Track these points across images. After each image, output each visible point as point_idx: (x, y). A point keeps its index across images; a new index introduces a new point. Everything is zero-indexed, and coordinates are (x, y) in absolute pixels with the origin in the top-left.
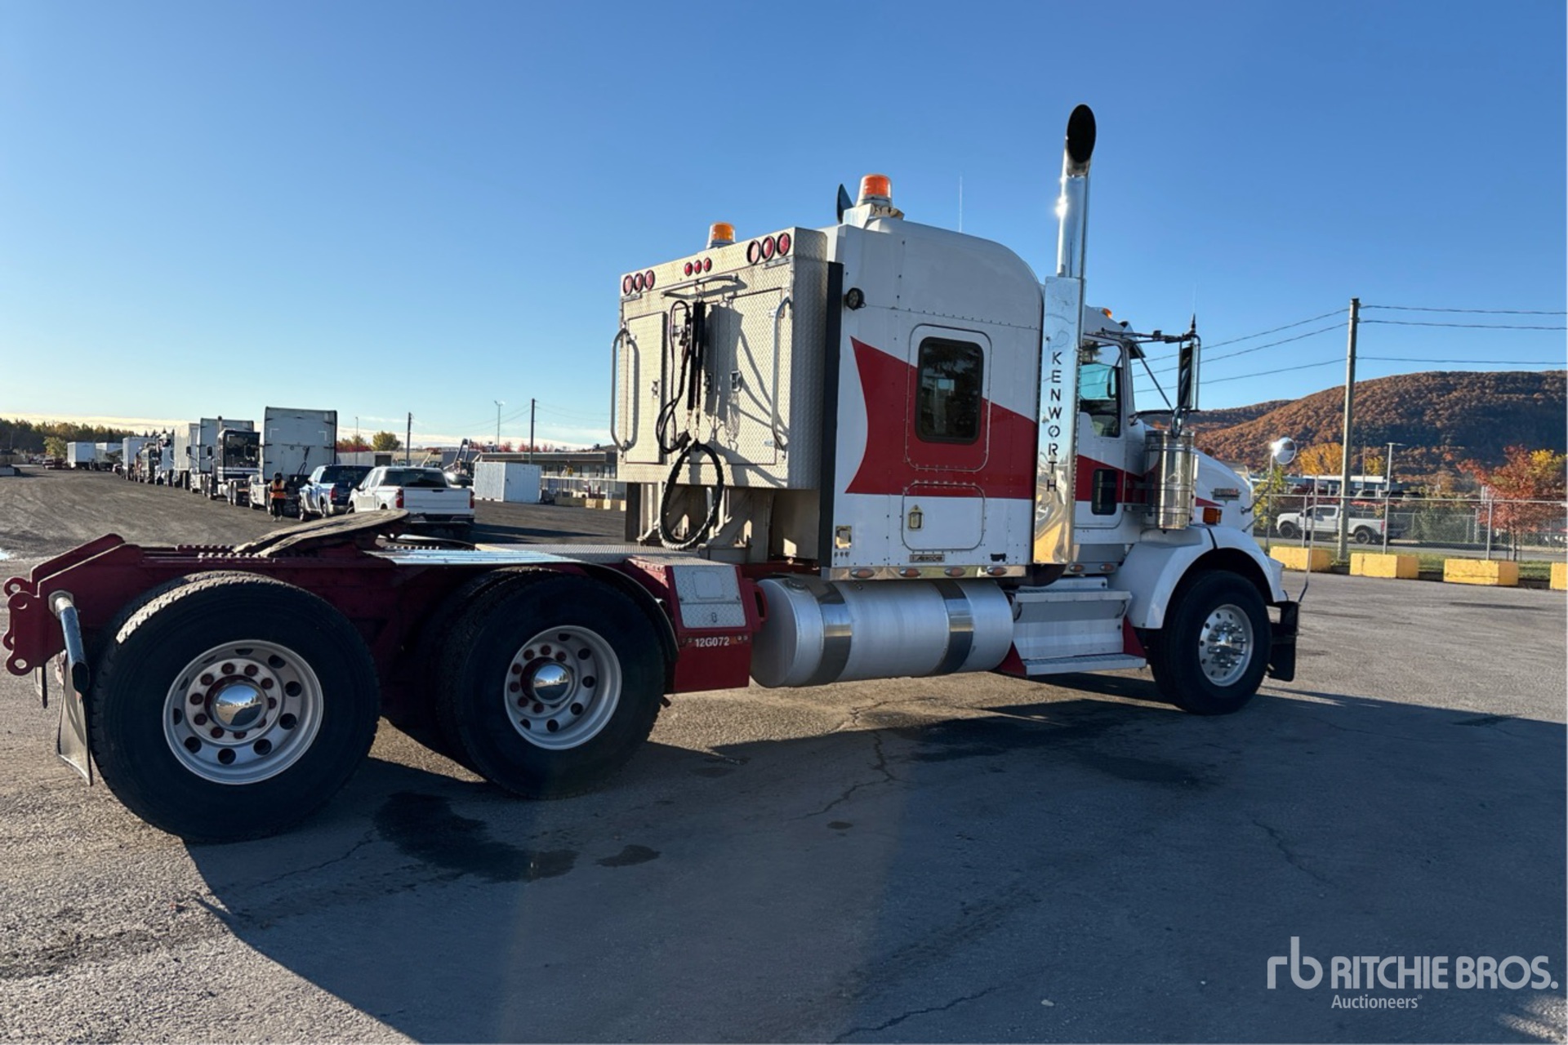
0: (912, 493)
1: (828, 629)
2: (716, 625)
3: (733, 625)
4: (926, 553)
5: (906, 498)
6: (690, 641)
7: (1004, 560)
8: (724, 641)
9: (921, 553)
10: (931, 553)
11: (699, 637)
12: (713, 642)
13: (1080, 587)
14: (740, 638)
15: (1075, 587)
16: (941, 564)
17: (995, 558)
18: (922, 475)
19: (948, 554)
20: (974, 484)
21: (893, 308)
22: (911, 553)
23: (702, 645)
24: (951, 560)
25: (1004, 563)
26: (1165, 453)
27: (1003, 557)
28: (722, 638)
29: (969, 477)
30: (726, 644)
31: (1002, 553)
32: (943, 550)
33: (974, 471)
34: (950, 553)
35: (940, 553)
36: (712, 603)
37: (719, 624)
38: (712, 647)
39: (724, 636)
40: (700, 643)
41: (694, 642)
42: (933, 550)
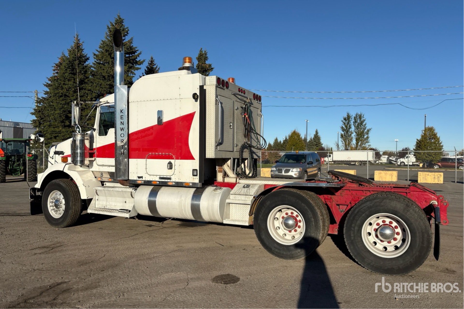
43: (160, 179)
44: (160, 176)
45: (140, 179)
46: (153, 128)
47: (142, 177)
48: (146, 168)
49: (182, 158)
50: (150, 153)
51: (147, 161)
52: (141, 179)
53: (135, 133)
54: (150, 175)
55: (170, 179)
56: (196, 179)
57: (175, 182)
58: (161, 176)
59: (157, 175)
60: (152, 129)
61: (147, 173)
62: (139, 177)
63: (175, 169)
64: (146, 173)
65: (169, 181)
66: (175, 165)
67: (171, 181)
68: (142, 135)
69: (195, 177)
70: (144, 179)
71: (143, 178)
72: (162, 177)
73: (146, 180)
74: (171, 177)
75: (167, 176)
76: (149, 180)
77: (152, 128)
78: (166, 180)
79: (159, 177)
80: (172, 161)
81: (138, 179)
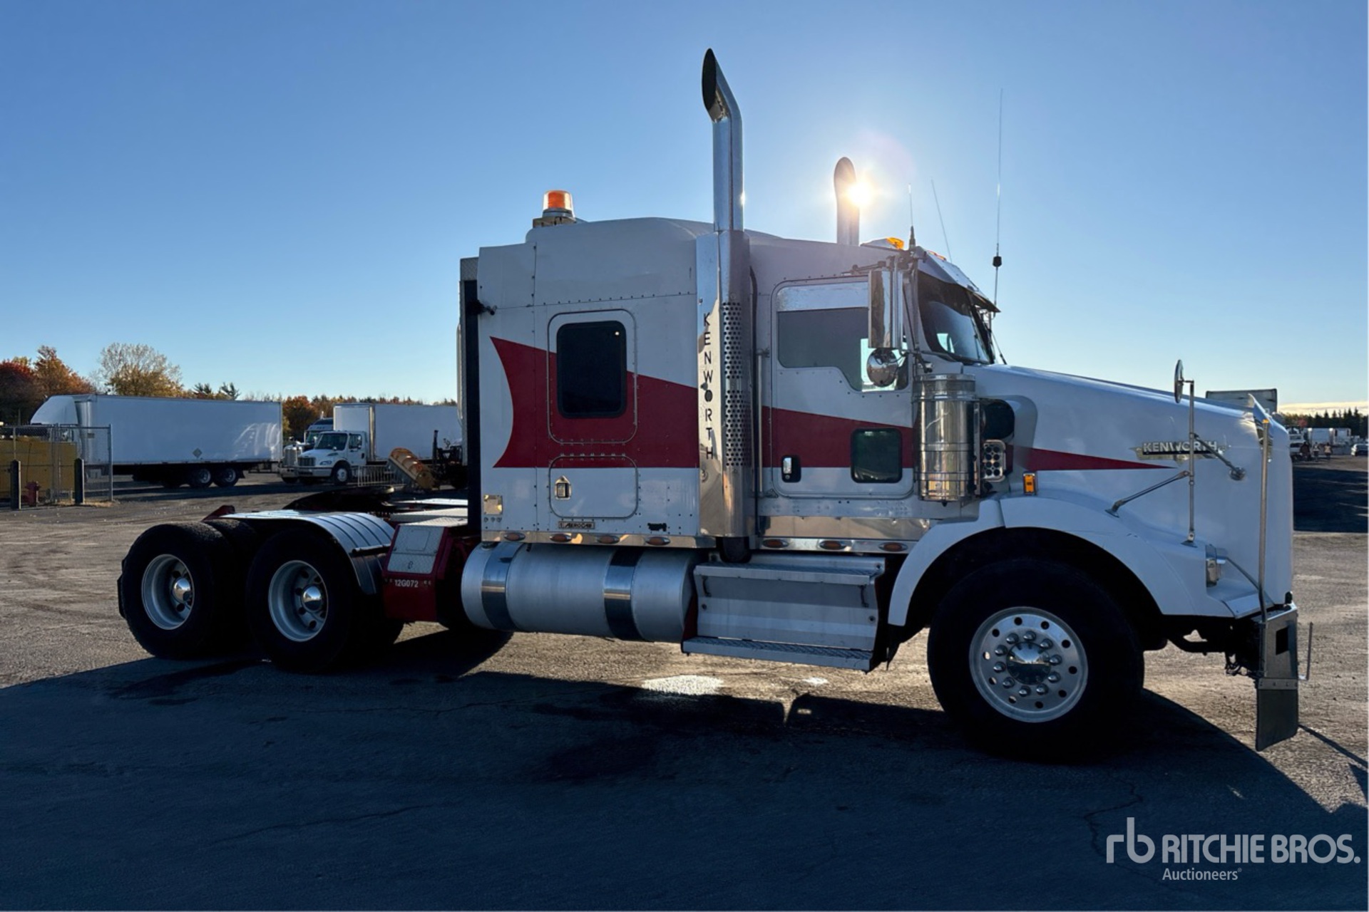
0: (558, 465)
1: (485, 583)
2: (409, 571)
3: (421, 572)
4: (575, 520)
5: (553, 470)
6: (391, 580)
7: (665, 530)
8: (414, 584)
9: (570, 520)
10: (580, 520)
11: (398, 579)
12: (407, 584)
13: (839, 567)
14: (425, 582)
15: (832, 566)
16: (591, 531)
17: (653, 527)
18: (567, 449)
19: (598, 522)
20: (624, 455)
21: (528, 306)
22: (560, 520)
23: (399, 585)
24: (602, 528)
25: (665, 533)
26: (923, 404)
27: (663, 527)
28: (413, 581)
29: (619, 449)
30: (416, 586)
31: (662, 523)
32: (593, 518)
33: (624, 443)
34: (600, 521)
35: (590, 520)
36: (413, 554)
37: (412, 571)
38: (406, 587)
39: (415, 580)
40: (400, 583)
41: (394, 582)
42: (583, 518)
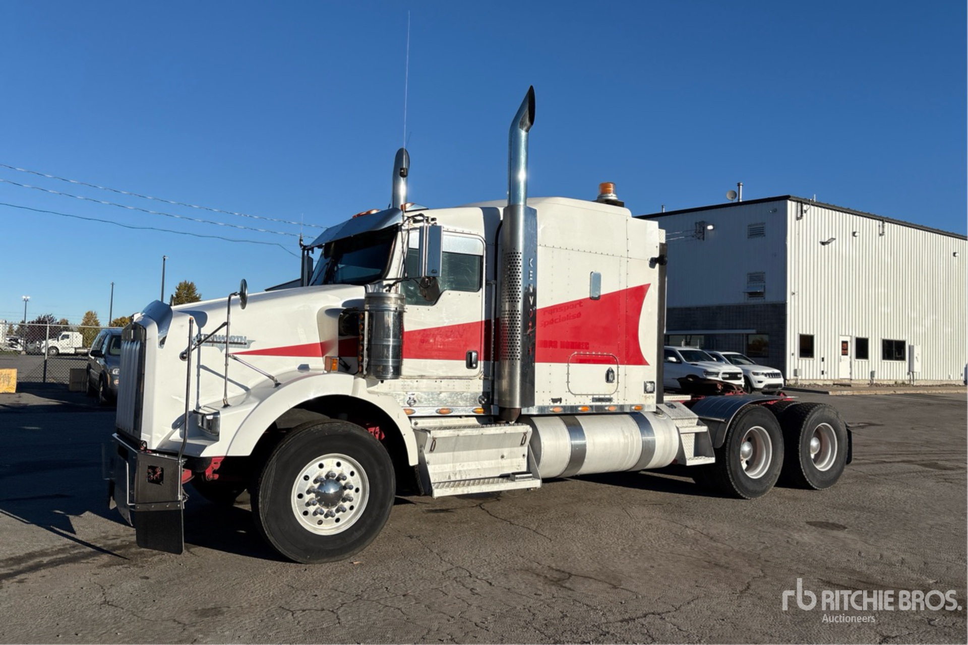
43: (593, 401)
44: (593, 395)
45: (556, 404)
46: (582, 304)
47: (560, 400)
48: (568, 382)
49: (629, 363)
50: (576, 353)
51: (570, 368)
52: (558, 404)
53: (546, 311)
54: (575, 395)
55: (610, 400)
56: (651, 398)
57: (617, 406)
58: (595, 396)
59: (587, 395)
60: (581, 306)
61: (570, 391)
62: (554, 401)
63: (618, 382)
64: (568, 390)
65: (608, 403)
66: (618, 375)
67: (612, 403)
68: (560, 316)
69: (648, 395)
70: (563, 403)
71: (562, 401)
72: (597, 396)
73: (568, 404)
74: (612, 396)
75: (605, 395)
76: (573, 404)
77: (580, 303)
78: (604, 404)
79: (591, 397)
80: (614, 367)
81: (552, 404)
